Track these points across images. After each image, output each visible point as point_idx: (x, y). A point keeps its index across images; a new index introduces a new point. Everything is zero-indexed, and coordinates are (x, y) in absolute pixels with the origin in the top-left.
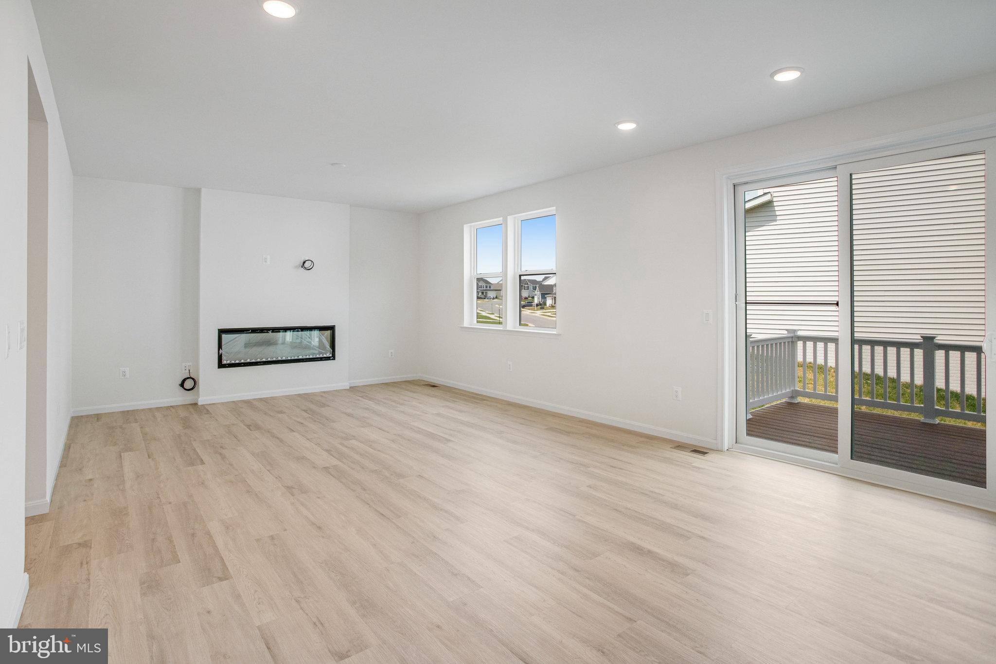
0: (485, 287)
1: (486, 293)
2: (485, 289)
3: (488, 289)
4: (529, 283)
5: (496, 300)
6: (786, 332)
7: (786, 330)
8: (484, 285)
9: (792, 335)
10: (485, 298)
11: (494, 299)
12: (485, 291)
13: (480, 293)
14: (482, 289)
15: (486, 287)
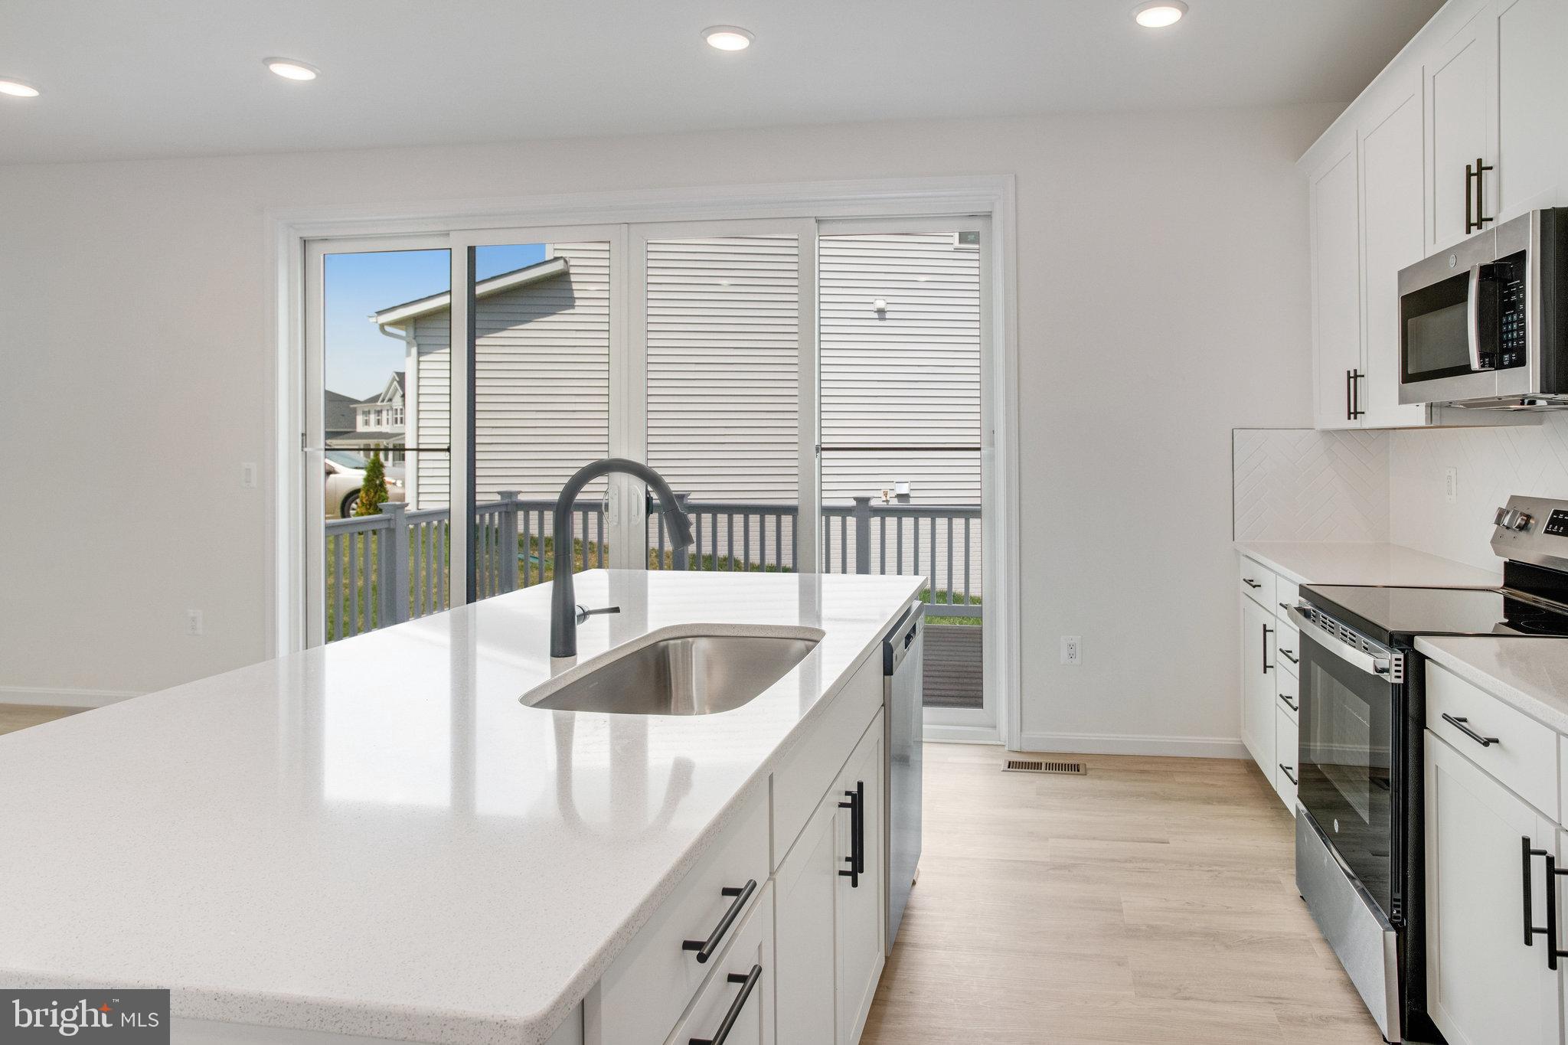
6: (498, 498)
7: (499, 493)
9: (506, 501)
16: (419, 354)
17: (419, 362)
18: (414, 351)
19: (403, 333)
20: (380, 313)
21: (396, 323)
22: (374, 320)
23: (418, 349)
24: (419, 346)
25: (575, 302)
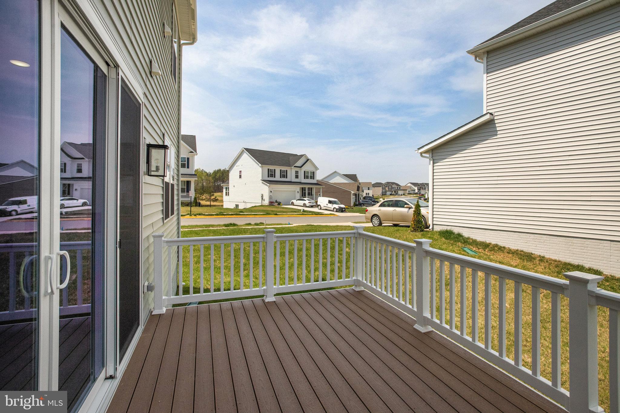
0: (396, 188)
1: (397, 192)
2: (396, 189)
3: (399, 189)
4: (425, 185)
5: (403, 196)
8: (396, 187)
10: (396, 195)
11: (401, 195)
12: (396, 191)
13: (393, 192)
14: (395, 189)
15: (398, 188)
16: (433, 163)
17: (433, 166)
18: (432, 162)
19: (428, 155)
20: (419, 149)
21: (426, 152)
22: (417, 152)
23: (433, 161)
24: (433, 160)
25: (497, 133)
